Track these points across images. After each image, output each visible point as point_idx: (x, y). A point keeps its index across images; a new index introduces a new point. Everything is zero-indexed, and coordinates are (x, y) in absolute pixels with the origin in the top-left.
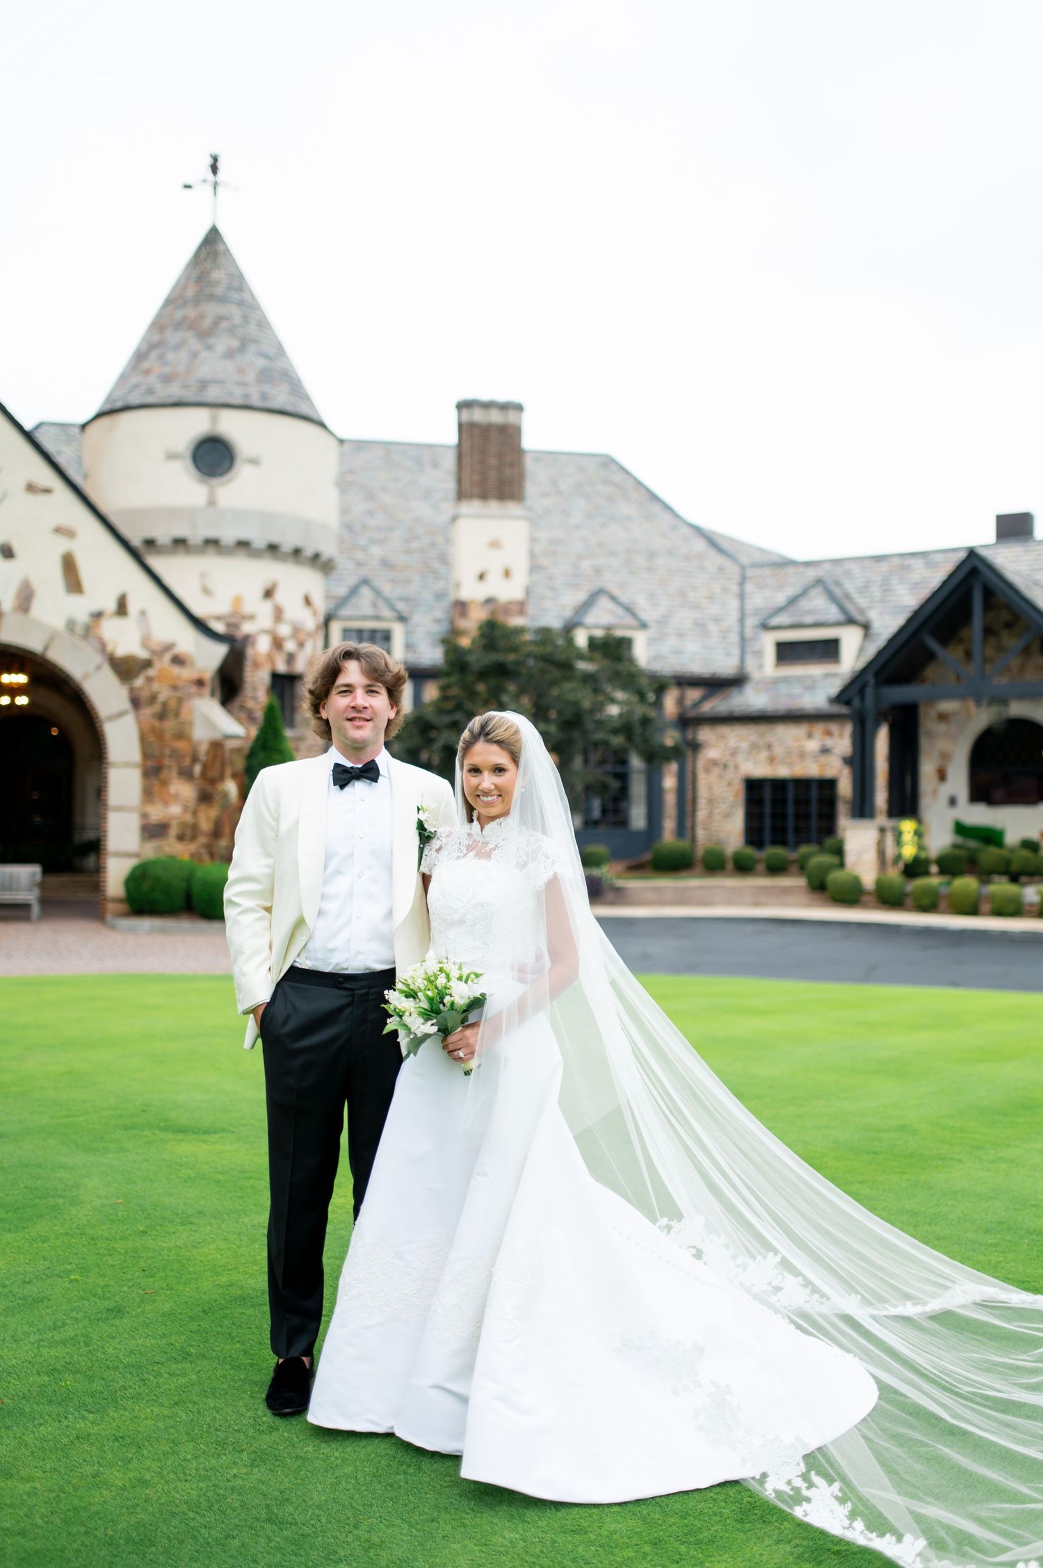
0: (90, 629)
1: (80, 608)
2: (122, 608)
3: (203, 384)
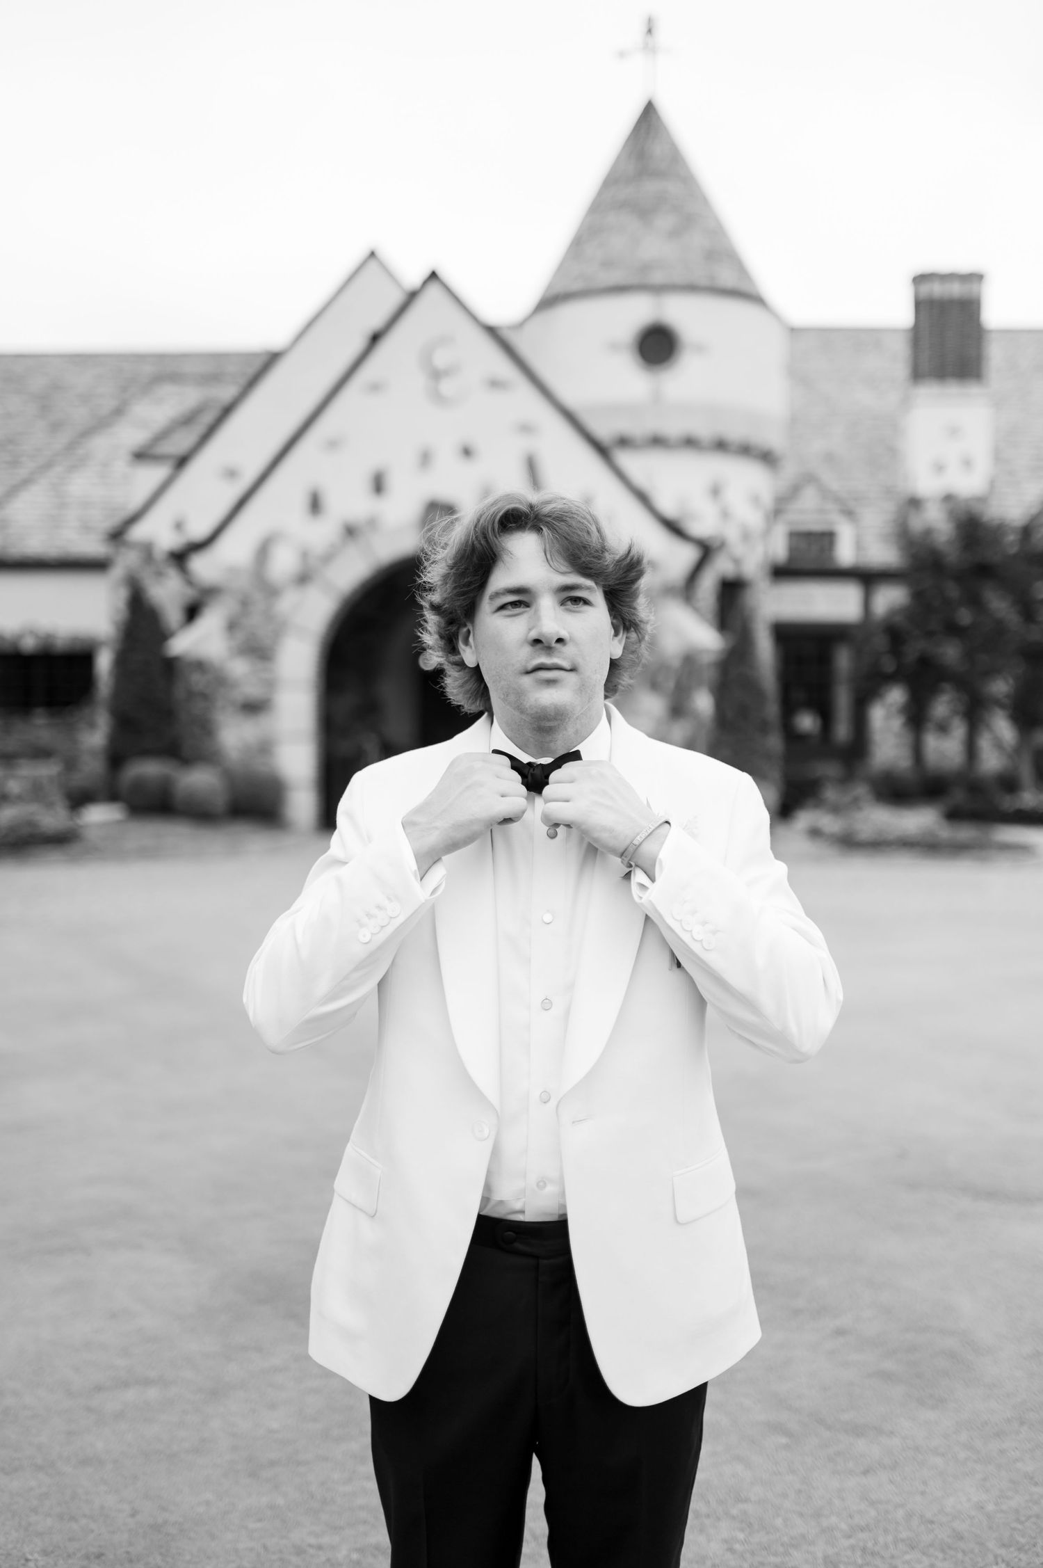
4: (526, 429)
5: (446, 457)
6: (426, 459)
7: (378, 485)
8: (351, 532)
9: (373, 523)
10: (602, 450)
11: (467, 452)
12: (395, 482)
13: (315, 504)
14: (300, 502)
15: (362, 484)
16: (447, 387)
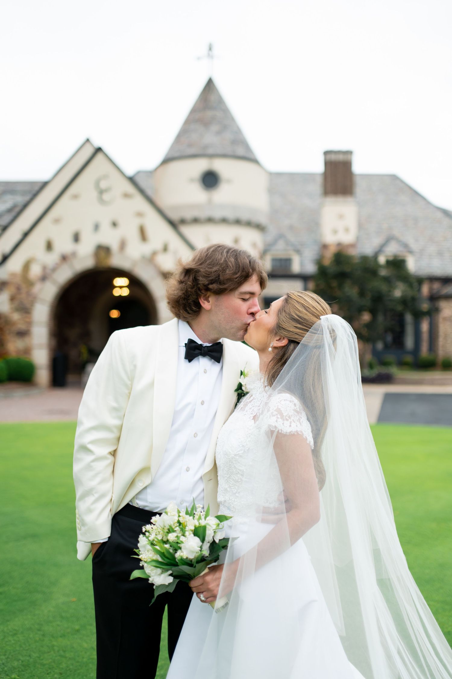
0: (151, 259)
1: (146, 249)
2: (165, 249)
3: (206, 147)
4: (140, 215)
5: (105, 226)
6: (97, 227)
7: (76, 238)
8: (64, 258)
9: (74, 254)
10: (174, 224)
11: (114, 224)
12: (84, 237)
13: (49, 246)
14: (42, 245)
15: (69, 238)
16: (106, 197)
